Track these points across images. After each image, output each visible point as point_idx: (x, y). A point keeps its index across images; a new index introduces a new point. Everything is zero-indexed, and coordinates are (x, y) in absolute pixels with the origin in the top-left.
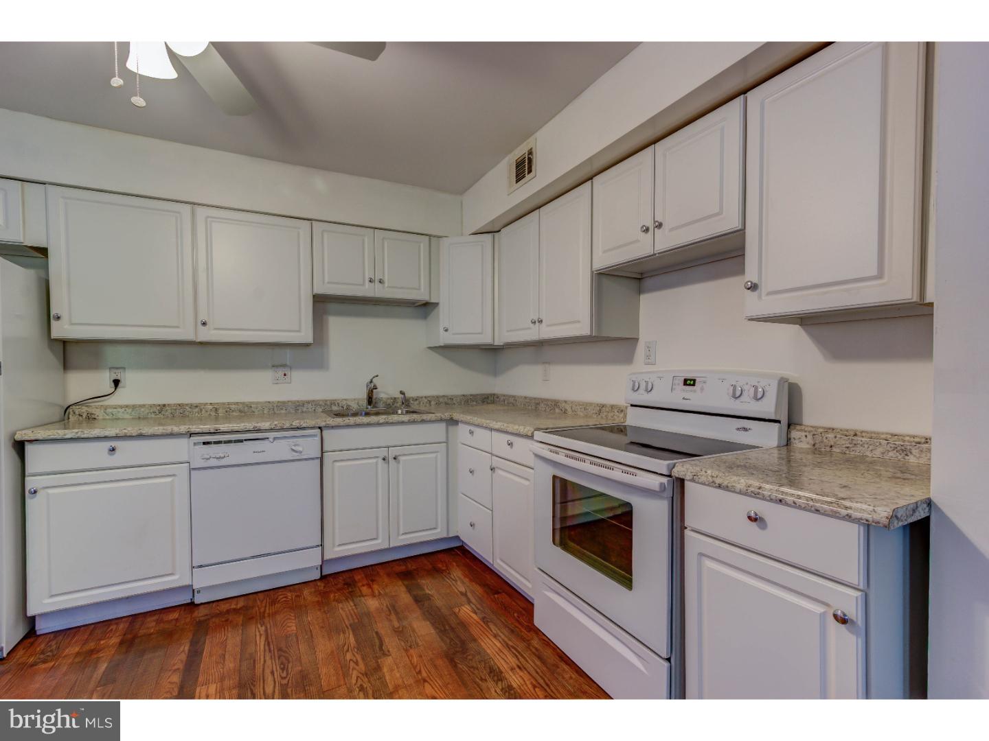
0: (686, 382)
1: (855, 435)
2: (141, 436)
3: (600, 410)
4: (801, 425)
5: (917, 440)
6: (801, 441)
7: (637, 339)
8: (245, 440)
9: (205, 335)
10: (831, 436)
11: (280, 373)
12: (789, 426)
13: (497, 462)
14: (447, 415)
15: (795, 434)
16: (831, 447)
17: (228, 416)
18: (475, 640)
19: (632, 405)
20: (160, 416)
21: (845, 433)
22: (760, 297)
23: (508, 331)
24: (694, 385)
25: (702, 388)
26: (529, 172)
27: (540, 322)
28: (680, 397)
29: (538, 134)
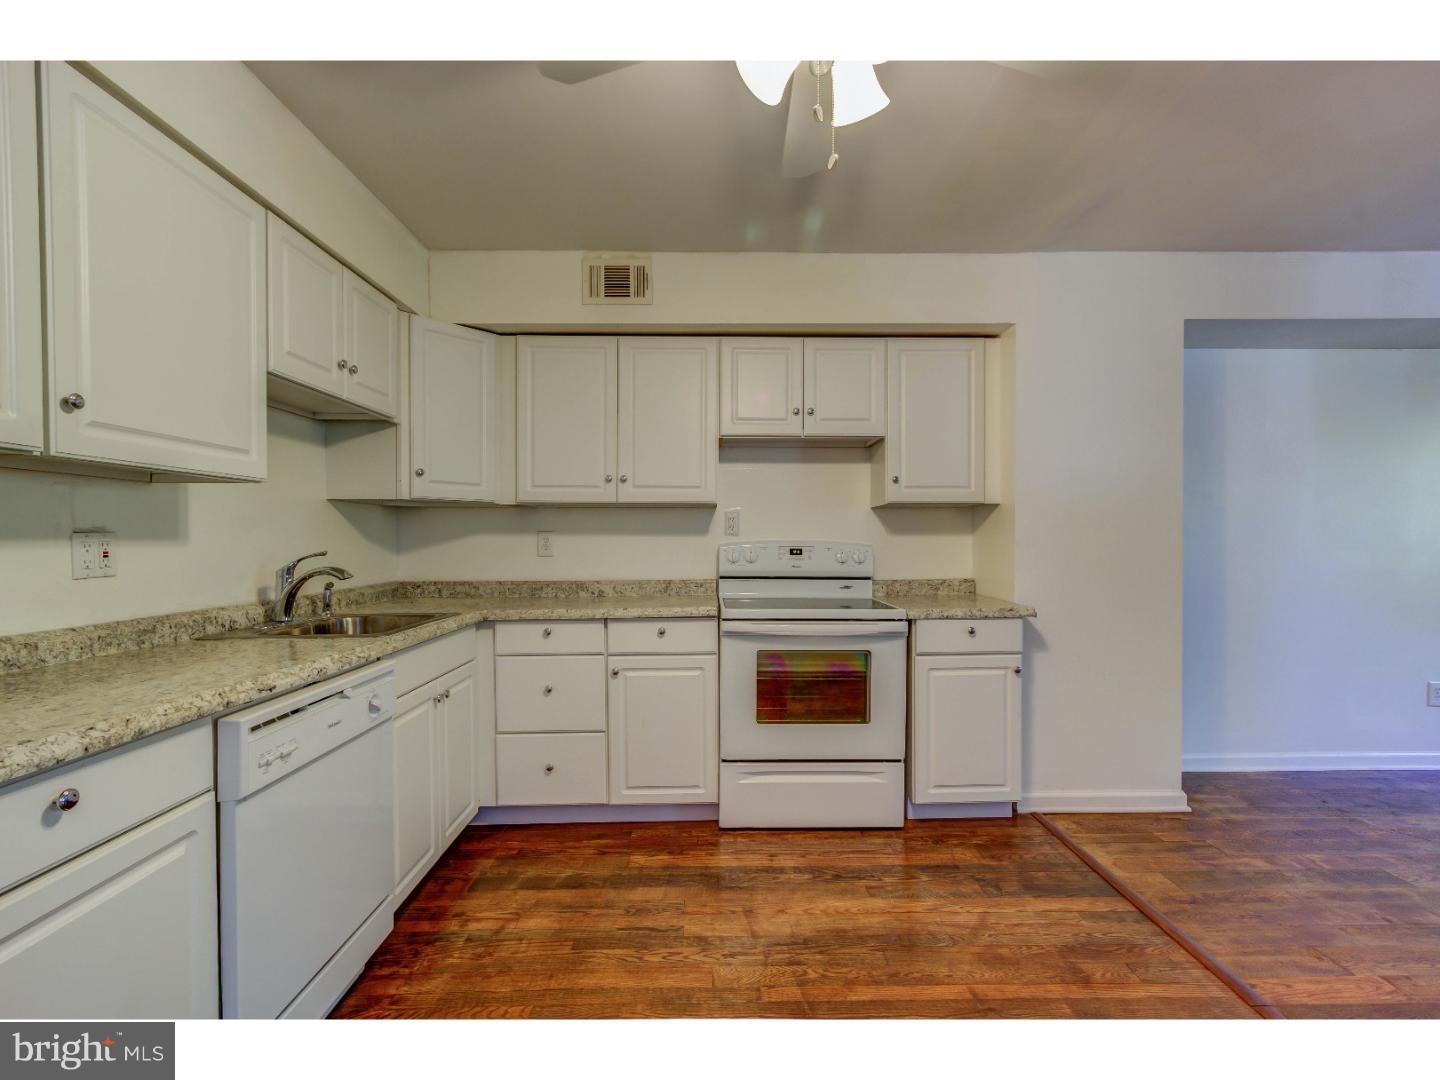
7: (712, 510)
8: (311, 704)
14: (478, 614)
22: (900, 489)
24: (801, 554)
25: (810, 557)
26: (638, 294)
27: (623, 481)
28: (788, 565)
29: (655, 256)
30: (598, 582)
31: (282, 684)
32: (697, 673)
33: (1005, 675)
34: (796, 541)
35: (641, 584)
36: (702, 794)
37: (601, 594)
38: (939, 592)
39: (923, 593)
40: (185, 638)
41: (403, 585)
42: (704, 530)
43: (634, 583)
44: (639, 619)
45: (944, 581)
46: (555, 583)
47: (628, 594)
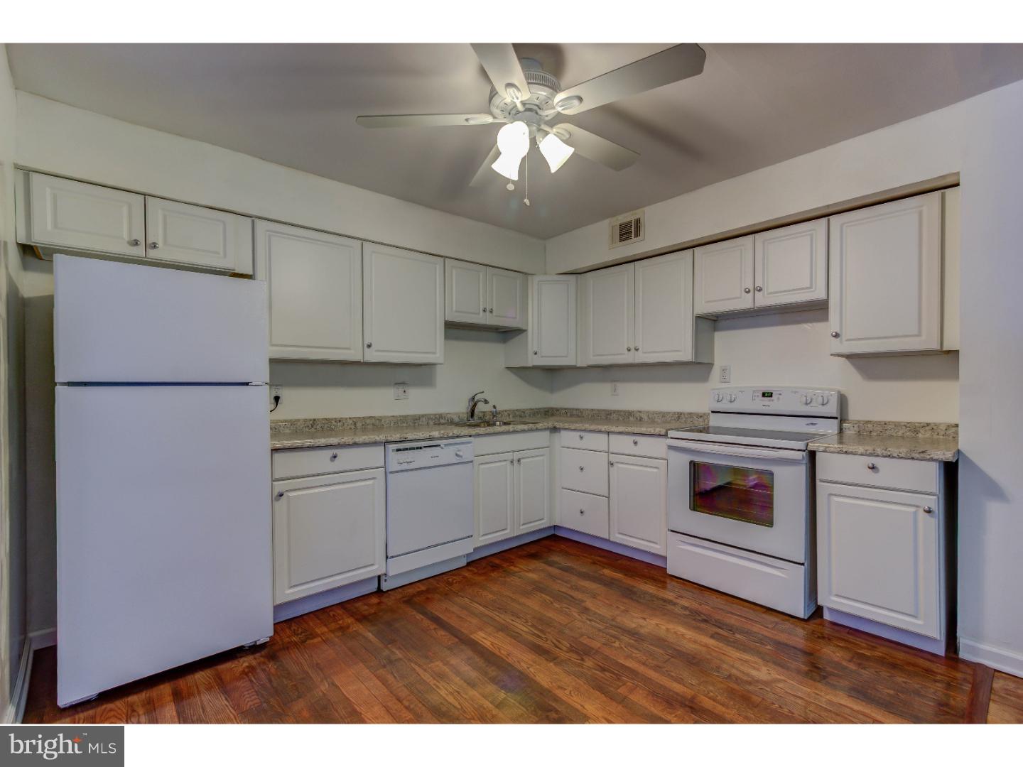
0: (764, 395)
1: (885, 424)
2: (355, 445)
3: (679, 417)
4: (848, 420)
5: (922, 425)
6: (850, 430)
7: (711, 365)
8: (425, 447)
9: (372, 356)
10: (870, 426)
11: (401, 390)
12: (841, 421)
13: (613, 458)
14: (550, 425)
15: (845, 425)
16: (870, 432)
17: (365, 429)
18: (635, 587)
19: (712, 412)
20: (313, 430)
21: (879, 423)
22: (841, 342)
23: (594, 356)
24: (771, 396)
25: (778, 399)
26: (636, 236)
27: (637, 350)
28: (760, 405)
29: (647, 209)
30: (640, 412)
31: (410, 437)
32: (655, 470)
33: (915, 513)
34: (767, 385)
35: (663, 414)
36: (657, 549)
37: (641, 419)
38: (920, 435)
39: (900, 434)
40: (431, 423)
41: (552, 409)
42: (705, 378)
43: (660, 413)
44: (620, 433)
45: (928, 425)
46: (618, 411)
47: (656, 420)
